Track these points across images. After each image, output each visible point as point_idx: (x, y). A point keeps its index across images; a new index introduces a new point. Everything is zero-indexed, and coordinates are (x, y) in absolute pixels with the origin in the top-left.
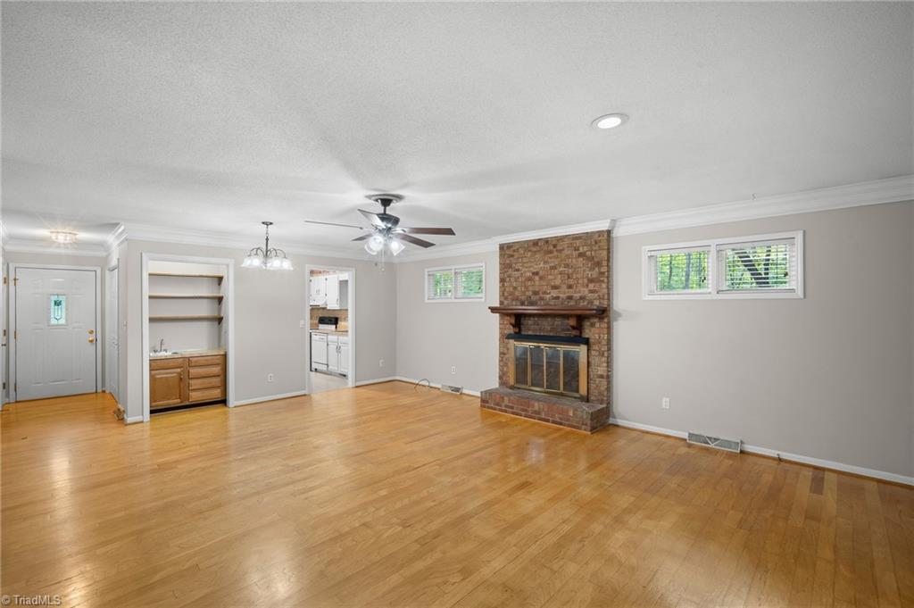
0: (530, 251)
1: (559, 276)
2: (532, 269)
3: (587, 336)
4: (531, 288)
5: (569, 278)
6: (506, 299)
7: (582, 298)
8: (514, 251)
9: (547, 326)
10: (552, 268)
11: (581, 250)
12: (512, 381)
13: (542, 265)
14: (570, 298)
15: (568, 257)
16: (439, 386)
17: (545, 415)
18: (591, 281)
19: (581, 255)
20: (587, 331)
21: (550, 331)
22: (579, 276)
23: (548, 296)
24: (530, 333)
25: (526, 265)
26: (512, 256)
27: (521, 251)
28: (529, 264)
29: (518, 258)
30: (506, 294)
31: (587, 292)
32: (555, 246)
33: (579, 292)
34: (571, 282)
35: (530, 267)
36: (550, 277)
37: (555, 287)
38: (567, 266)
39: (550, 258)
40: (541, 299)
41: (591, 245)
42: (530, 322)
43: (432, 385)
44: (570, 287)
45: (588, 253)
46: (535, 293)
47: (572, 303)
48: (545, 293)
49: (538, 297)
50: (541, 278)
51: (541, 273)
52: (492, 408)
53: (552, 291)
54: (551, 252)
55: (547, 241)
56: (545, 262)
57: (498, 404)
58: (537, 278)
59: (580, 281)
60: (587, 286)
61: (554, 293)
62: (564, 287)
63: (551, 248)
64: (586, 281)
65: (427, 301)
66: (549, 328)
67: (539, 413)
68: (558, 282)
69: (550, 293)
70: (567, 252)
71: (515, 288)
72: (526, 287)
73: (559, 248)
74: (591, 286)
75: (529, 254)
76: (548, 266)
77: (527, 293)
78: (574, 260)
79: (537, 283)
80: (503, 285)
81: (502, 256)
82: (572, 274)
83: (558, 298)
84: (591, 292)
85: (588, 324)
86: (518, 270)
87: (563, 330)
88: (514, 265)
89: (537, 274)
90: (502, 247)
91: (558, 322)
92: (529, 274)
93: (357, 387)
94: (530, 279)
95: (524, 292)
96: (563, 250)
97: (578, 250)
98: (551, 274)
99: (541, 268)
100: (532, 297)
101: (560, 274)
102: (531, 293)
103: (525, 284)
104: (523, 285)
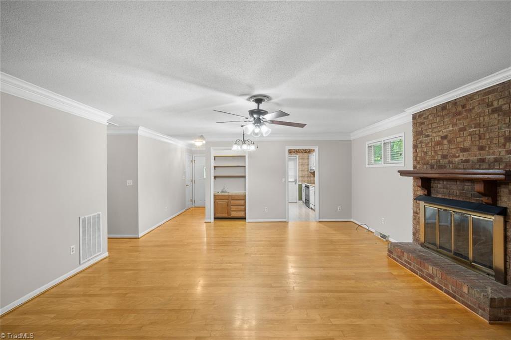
0: (438, 116)
1: (469, 137)
2: (441, 133)
3: (503, 205)
4: (439, 152)
5: (480, 138)
6: (418, 163)
8: (425, 118)
9: (455, 190)
10: (461, 130)
11: (495, 104)
12: (422, 239)
13: (450, 129)
14: (482, 160)
15: (479, 115)
16: (374, 231)
17: (438, 281)
19: (495, 111)
20: (504, 199)
21: (459, 196)
22: (492, 135)
23: (457, 159)
24: (439, 196)
25: (435, 130)
26: (423, 123)
27: (430, 118)
28: (439, 129)
29: (428, 124)
30: (418, 159)
32: (463, 107)
33: (493, 153)
34: (483, 142)
35: (440, 131)
36: (459, 140)
37: (464, 150)
38: (478, 125)
39: (459, 120)
40: (450, 162)
41: (508, 97)
42: (439, 186)
43: (370, 229)
44: (481, 148)
45: (505, 107)
46: (444, 157)
48: (454, 156)
49: (446, 161)
50: (450, 142)
51: (450, 137)
52: (395, 259)
53: (461, 154)
54: (459, 114)
55: (454, 103)
56: (454, 125)
57: (399, 257)
58: (445, 142)
59: (495, 141)
60: (504, 145)
61: (463, 156)
62: (475, 150)
63: (460, 109)
64: (502, 140)
65: (367, 166)
66: (458, 192)
67: (432, 276)
68: (467, 144)
69: (458, 156)
70: (476, 110)
71: (426, 153)
72: (436, 152)
73: (468, 107)
74: (509, 146)
75: (438, 119)
76: (457, 129)
78: (486, 118)
79: (446, 147)
80: (416, 150)
81: (415, 125)
83: (467, 161)
84: (509, 153)
85: (506, 190)
86: (428, 136)
87: (474, 196)
88: (424, 132)
89: (445, 137)
90: (415, 117)
91: (467, 186)
92: (438, 139)
93: (320, 222)
94: (438, 143)
95: (433, 157)
96: (473, 108)
97: (492, 105)
98: (460, 137)
99: (450, 131)
100: (441, 161)
101: (470, 135)
102: (439, 157)
103: (434, 149)
104: (433, 149)
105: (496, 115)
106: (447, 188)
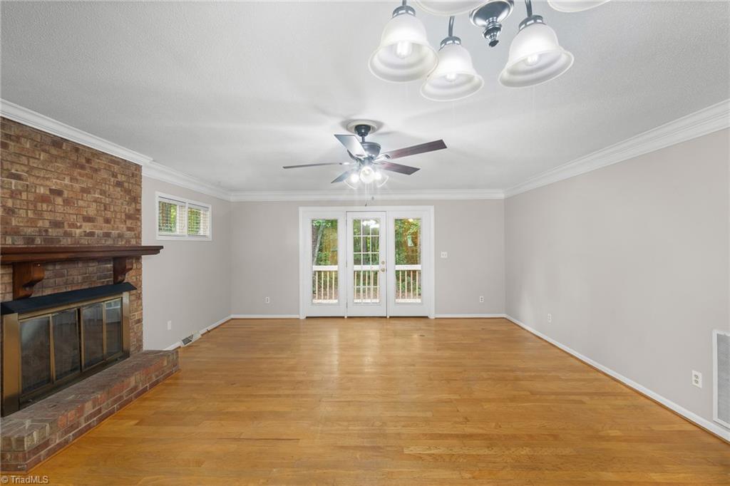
0: (44, 151)
1: (94, 205)
2: (48, 183)
4: (46, 215)
5: (105, 209)
7: (120, 236)
10: (84, 190)
11: (121, 178)
13: (67, 182)
14: (107, 235)
18: (129, 217)
19: (119, 184)
21: (82, 283)
22: (116, 209)
23: (78, 231)
24: (48, 292)
25: (36, 172)
28: (43, 174)
29: (19, 155)
31: (125, 229)
32: (88, 161)
33: (117, 228)
34: (109, 215)
35: (48, 179)
36: (81, 203)
37: (88, 219)
38: (103, 193)
39: (81, 175)
40: (67, 234)
41: (129, 177)
42: (47, 274)
44: (107, 221)
45: (126, 185)
46: (57, 224)
47: (110, 242)
48: (73, 225)
49: (60, 232)
50: (67, 202)
51: (66, 194)
53: (84, 224)
54: (82, 167)
55: (76, 148)
56: (73, 179)
58: (59, 200)
59: (118, 216)
60: (125, 221)
61: (87, 227)
62: (100, 221)
63: (83, 161)
64: (123, 217)
66: (80, 277)
68: (92, 211)
69: (81, 227)
70: (103, 174)
72: (38, 213)
73: (93, 165)
74: (129, 223)
75: (44, 156)
76: (77, 186)
77: (40, 224)
78: (111, 188)
79: (60, 209)
82: (109, 204)
83: (92, 234)
84: (129, 229)
86: (18, 177)
87: (100, 278)
89: (59, 193)
91: (92, 268)
92: (42, 190)
94: (44, 199)
95: (34, 221)
96: (99, 170)
97: (116, 177)
98: (82, 200)
99: (66, 185)
100: (50, 230)
101: (95, 201)
102: (47, 224)
103: (35, 206)
104: (31, 207)
105: (119, 189)
106: (62, 276)
